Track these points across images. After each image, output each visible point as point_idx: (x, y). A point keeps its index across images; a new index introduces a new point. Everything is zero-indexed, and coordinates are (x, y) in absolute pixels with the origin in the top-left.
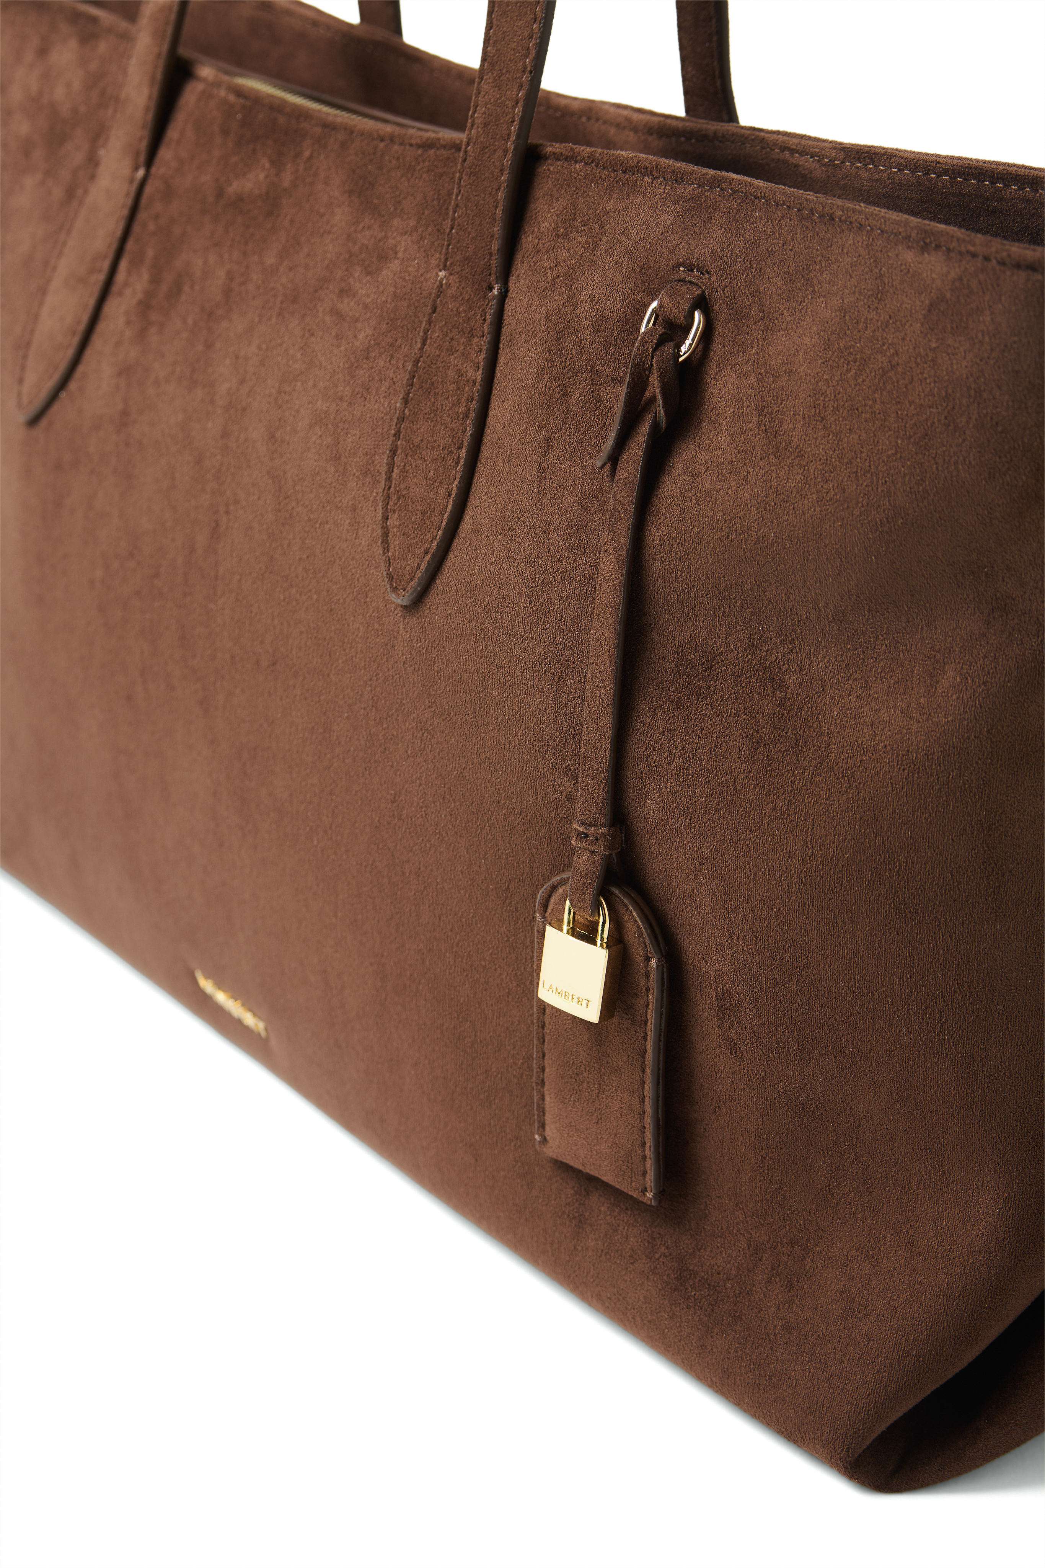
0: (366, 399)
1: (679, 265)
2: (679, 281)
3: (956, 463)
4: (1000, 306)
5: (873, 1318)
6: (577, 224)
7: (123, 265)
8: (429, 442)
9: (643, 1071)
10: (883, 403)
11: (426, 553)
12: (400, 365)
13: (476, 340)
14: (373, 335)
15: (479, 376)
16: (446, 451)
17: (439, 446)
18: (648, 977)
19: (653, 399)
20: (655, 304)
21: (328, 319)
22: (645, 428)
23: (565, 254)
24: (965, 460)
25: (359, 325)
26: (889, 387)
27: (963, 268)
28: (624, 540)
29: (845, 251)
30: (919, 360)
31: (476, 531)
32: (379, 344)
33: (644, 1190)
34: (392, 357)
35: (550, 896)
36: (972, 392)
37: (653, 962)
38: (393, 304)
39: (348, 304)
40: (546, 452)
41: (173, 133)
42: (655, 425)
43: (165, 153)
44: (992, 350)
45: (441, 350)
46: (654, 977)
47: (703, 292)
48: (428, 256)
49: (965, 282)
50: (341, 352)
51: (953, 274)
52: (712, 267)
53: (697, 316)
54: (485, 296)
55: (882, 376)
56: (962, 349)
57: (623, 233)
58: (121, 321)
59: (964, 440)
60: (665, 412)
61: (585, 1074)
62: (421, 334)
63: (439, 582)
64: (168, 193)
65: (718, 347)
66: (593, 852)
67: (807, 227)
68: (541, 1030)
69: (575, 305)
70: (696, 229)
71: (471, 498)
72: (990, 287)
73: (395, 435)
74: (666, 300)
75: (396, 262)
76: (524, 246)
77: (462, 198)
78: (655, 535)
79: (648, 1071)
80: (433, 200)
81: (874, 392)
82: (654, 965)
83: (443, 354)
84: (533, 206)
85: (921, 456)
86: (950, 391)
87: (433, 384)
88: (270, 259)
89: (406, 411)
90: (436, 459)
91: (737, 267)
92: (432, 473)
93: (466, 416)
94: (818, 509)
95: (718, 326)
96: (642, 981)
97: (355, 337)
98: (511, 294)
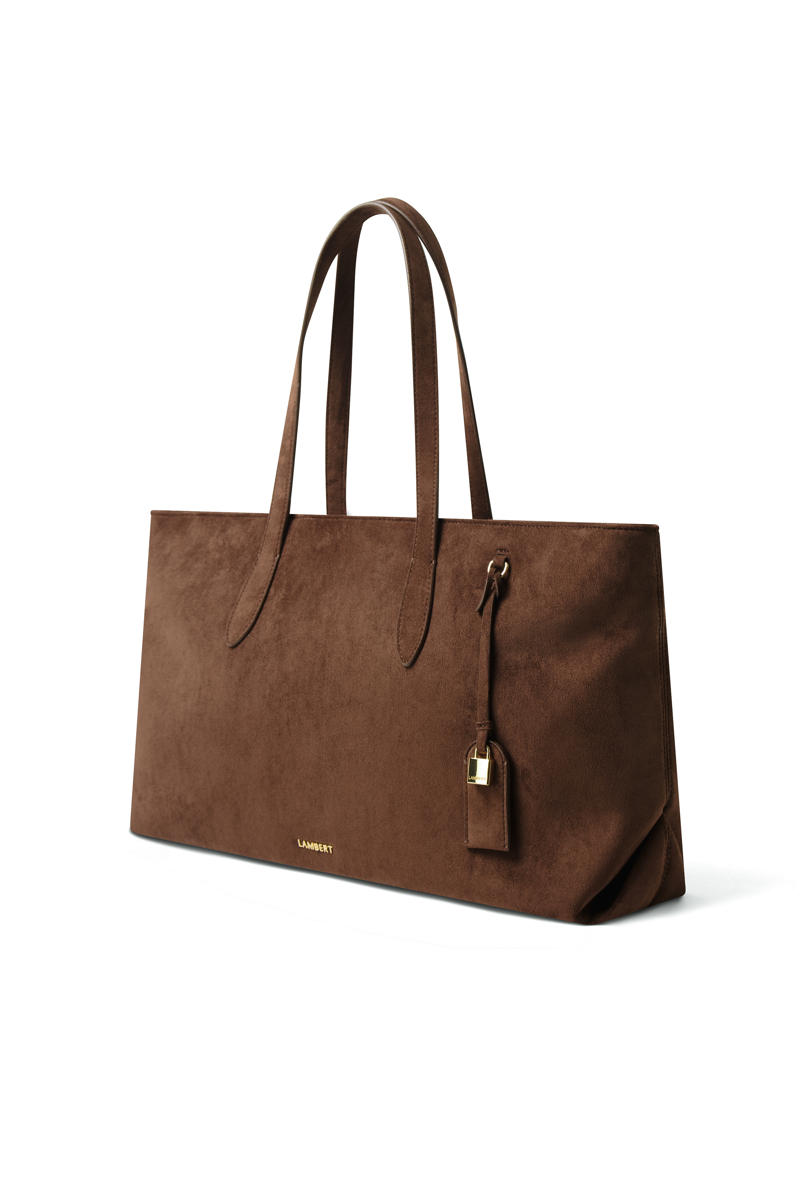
0: (386, 606)
1: (498, 549)
2: (498, 554)
3: (593, 590)
4: (605, 540)
5: (579, 867)
6: (460, 541)
7: (272, 590)
8: (413, 615)
9: (503, 802)
10: (570, 576)
11: (415, 648)
12: (399, 593)
13: (427, 580)
14: (387, 584)
15: (430, 591)
16: (420, 617)
17: (417, 616)
18: (503, 768)
19: (495, 588)
20: (492, 562)
21: (368, 582)
22: (492, 597)
23: (457, 550)
24: (596, 588)
25: (381, 582)
26: (571, 571)
27: (592, 531)
28: (488, 630)
29: (554, 534)
30: (580, 561)
31: (433, 639)
32: (390, 587)
33: (505, 846)
34: (395, 591)
35: (468, 752)
36: (597, 568)
37: (505, 764)
38: (394, 572)
39: (376, 575)
40: (456, 612)
41: (289, 538)
42: (495, 596)
43: (287, 546)
44: (603, 554)
45: (415, 584)
46: (505, 768)
47: (507, 557)
48: (405, 554)
49: (593, 535)
50: (375, 593)
51: (589, 533)
52: (509, 549)
53: (506, 564)
54: (430, 565)
55: (569, 568)
56: (594, 555)
57: (477, 542)
58: (274, 607)
59: (595, 583)
60: (499, 591)
61: (482, 811)
62: (407, 580)
63: (420, 657)
64: (291, 558)
65: (513, 572)
66: (483, 730)
67: (540, 531)
68: (466, 800)
69: (463, 566)
70: (503, 538)
71: (430, 630)
72: (601, 535)
73: (400, 615)
74: (496, 560)
75: (393, 557)
76: (442, 548)
77: (418, 534)
78: (497, 628)
79: (505, 801)
80: (405, 537)
81: (567, 573)
82: (506, 764)
83: (415, 586)
84: (443, 536)
85: (582, 589)
86: (591, 568)
87: (413, 596)
88: (341, 567)
89: (403, 607)
90: (416, 620)
91: (518, 547)
92: (415, 625)
93: (426, 604)
94: (551, 610)
95: (513, 567)
96: (502, 771)
97: (380, 586)
98: (439, 564)
